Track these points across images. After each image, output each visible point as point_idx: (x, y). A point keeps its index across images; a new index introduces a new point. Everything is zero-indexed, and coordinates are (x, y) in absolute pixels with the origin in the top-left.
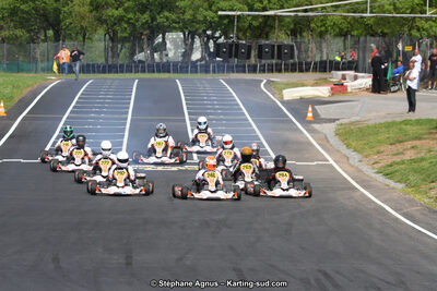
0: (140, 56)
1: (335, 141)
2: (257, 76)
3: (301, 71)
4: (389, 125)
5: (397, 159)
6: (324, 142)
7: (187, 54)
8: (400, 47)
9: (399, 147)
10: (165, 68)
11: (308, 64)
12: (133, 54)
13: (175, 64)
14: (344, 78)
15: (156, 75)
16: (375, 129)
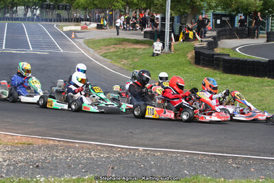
0: (8, 15)
1: (84, 45)
2: (52, 23)
3: (69, 21)
4: (104, 40)
5: (108, 51)
6: (80, 45)
7: (25, 15)
8: (107, 12)
9: (108, 47)
10: (17, 19)
11: (72, 19)
12: (5, 14)
13: (21, 18)
14: (86, 24)
15: (14, 22)
16: (99, 41)
